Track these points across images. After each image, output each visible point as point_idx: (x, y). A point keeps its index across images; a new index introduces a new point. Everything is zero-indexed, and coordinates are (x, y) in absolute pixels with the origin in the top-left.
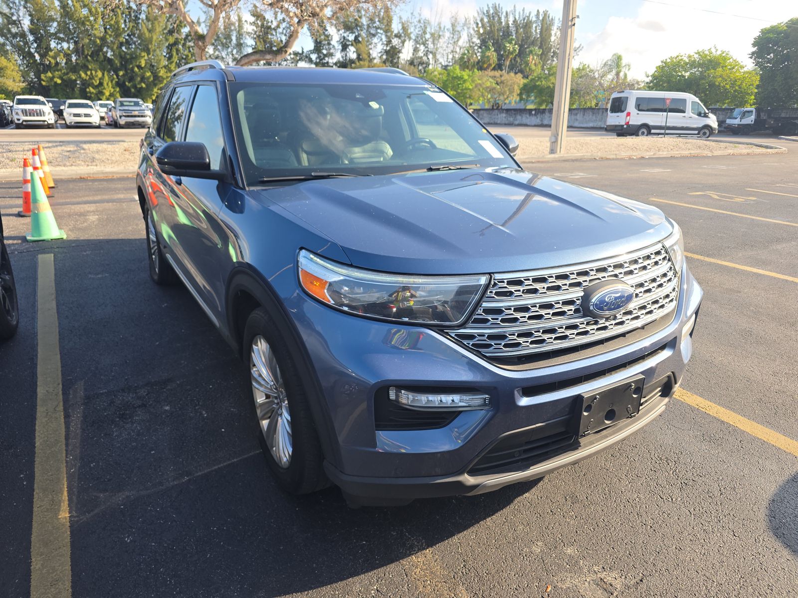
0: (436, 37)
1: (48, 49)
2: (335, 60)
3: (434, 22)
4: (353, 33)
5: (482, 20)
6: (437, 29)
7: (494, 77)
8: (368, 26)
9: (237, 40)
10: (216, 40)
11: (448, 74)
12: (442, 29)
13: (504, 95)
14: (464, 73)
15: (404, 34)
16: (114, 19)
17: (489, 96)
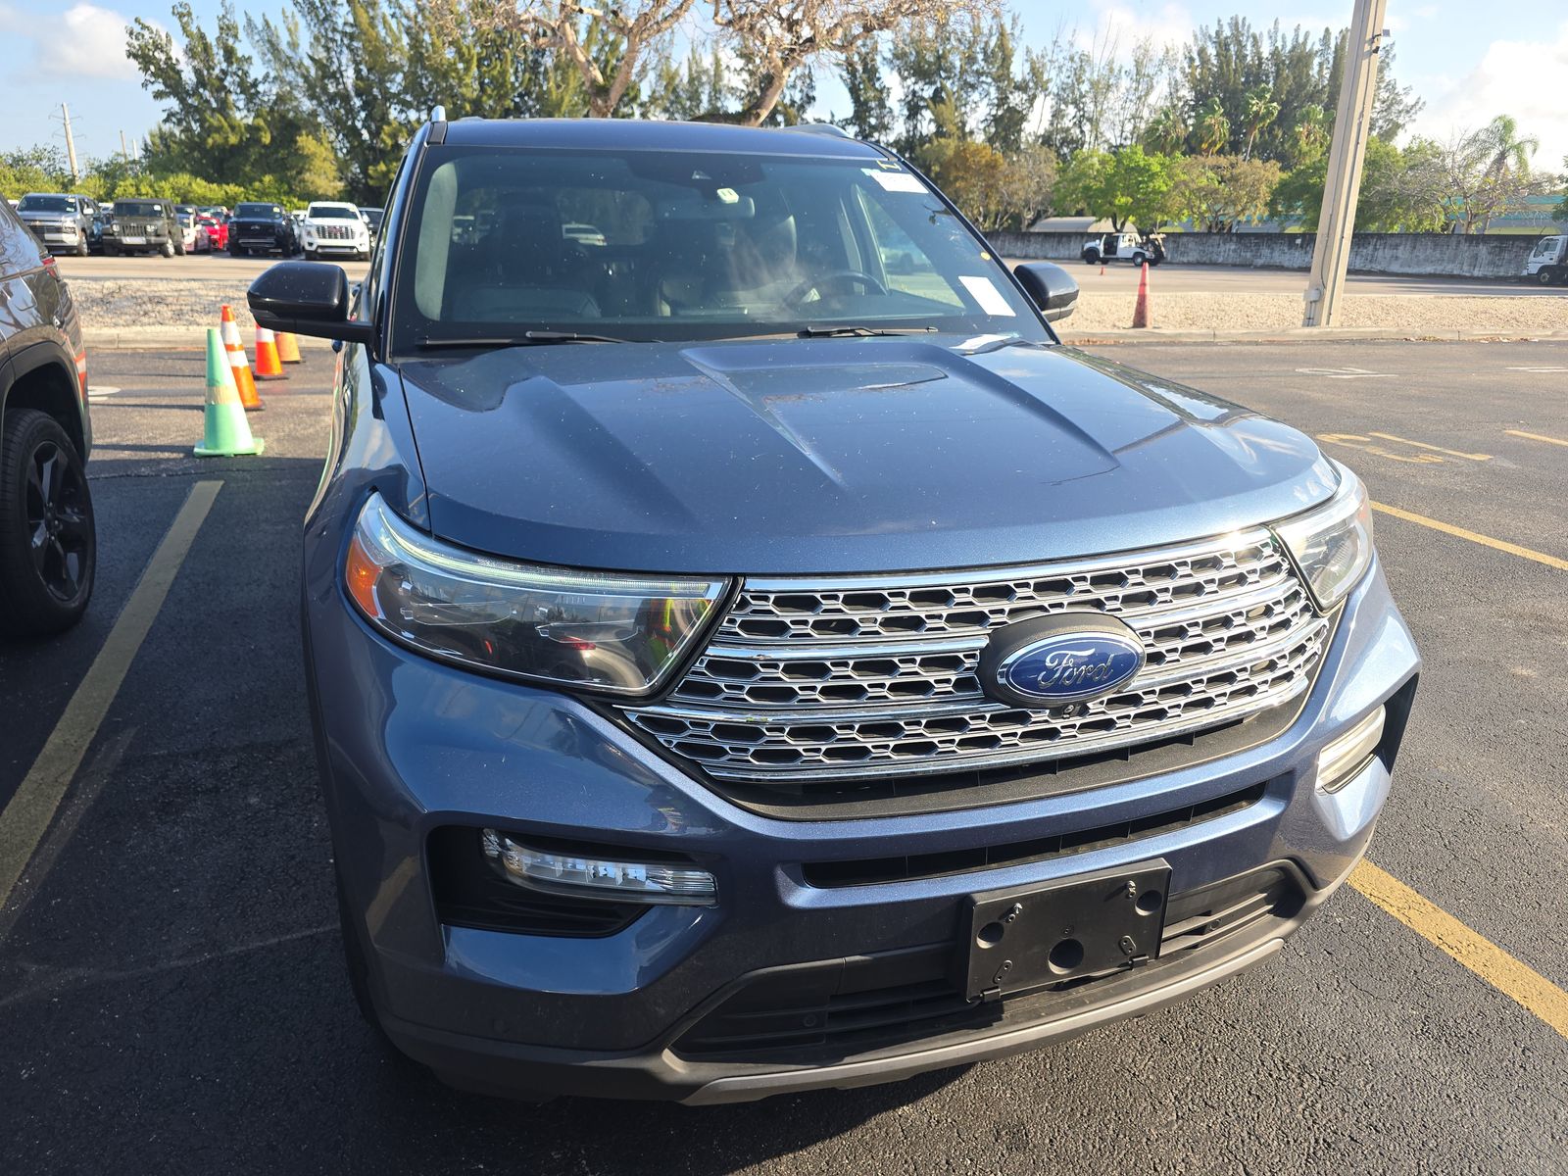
0: (1102, 89)
1: (384, 119)
2: (892, 138)
3: (1099, 60)
4: (931, 83)
5: (1202, 52)
6: (1106, 72)
7: (1216, 168)
8: (963, 72)
9: (710, 101)
10: (672, 103)
11: (1119, 162)
12: (1116, 72)
13: (1235, 205)
14: (1152, 160)
15: (1035, 83)
16: (498, 68)
17: (1204, 207)
